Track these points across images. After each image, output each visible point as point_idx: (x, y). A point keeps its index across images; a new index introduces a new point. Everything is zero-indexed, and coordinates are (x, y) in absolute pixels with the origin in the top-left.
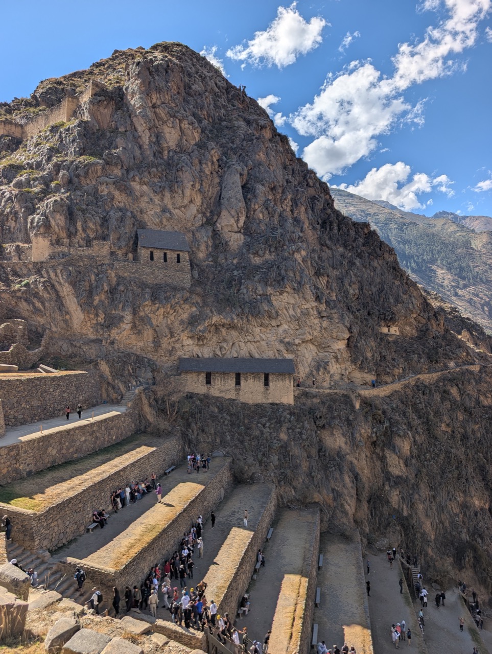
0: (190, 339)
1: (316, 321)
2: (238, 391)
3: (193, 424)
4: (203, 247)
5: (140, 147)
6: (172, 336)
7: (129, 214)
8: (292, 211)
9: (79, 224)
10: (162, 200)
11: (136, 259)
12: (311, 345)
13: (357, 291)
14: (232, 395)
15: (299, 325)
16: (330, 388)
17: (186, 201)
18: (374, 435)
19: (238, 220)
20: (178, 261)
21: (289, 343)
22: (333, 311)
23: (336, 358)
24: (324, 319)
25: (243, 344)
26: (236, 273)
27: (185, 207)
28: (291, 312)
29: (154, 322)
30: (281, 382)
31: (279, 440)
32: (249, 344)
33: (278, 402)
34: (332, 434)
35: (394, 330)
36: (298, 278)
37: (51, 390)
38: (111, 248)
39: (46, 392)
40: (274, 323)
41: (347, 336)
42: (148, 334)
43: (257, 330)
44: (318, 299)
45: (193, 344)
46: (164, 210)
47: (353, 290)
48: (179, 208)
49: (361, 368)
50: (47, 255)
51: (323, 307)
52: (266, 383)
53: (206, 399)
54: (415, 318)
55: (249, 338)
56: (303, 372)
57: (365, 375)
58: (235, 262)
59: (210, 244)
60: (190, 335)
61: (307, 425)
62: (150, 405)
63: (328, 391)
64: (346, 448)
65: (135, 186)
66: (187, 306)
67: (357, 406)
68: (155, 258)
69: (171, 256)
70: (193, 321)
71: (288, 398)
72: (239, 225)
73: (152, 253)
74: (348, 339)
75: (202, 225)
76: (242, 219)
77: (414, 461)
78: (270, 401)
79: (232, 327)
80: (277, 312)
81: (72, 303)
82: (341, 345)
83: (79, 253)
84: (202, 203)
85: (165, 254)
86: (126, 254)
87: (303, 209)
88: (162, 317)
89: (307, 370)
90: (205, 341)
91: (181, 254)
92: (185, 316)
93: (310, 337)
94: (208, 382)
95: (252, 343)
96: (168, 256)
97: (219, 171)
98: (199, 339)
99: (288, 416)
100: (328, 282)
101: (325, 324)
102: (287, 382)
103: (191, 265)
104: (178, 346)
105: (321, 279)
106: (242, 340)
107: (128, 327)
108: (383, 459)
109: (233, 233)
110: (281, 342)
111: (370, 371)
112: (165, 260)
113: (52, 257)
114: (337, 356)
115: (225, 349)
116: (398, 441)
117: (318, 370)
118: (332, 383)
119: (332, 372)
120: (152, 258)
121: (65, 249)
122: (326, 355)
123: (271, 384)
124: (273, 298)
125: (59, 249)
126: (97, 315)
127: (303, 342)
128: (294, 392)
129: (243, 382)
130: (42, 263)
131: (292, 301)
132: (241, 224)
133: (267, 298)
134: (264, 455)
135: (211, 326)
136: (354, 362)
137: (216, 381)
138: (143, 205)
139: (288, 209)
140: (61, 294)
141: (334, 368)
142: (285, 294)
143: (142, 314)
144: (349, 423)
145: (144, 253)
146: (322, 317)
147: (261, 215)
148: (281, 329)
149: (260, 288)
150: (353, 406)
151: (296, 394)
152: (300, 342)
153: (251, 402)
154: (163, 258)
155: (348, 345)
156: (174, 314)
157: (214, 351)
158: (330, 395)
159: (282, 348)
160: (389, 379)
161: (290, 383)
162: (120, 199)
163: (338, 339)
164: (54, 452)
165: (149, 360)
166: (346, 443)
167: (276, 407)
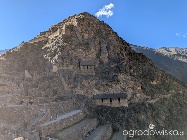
2: (111, 103)
3: (100, 114)
4: (97, 64)
6: (91, 89)
7: (77, 57)
8: (120, 52)
9: (64, 61)
11: (80, 69)
12: (131, 89)
13: (142, 72)
14: (109, 105)
15: (127, 83)
16: (138, 101)
17: (92, 52)
18: (153, 114)
19: (106, 56)
20: (91, 68)
21: (124, 89)
22: (136, 78)
23: (139, 92)
26: (107, 70)
28: (124, 79)
29: (86, 85)
30: (123, 100)
31: (125, 118)
32: (113, 90)
33: (123, 106)
34: (141, 115)
35: (154, 83)
36: (125, 70)
38: (73, 66)
40: (119, 83)
43: (115, 85)
44: (131, 75)
45: (97, 91)
46: (86, 55)
47: (140, 72)
49: (146, 94)
52: (119, 101)
53: (102, 106)
55: (113, 88)
56: (129, 97)
57: (148, 96)
58: (106, 67)
59: (99, 63)
60: (96, 88)
61: (133, 112)
62: (87, 109)
63: (138, 102)
64: (145, 119)
66: (94, 80)
67: (147, 106)
68: (85, 68)
69: (89, 67)
70: (96, 84)
71: (126, 105)
74: (141, 86)
75: (96, 58)
77: (167, 122)
78: (121, 106)
79: (107, 85)
80: (120, 80)
81: (64, 82)
82: (140, 88)
83: (65, 69)
85: (87, 67)
86: (77, 68)
87: (123, 51)
88: (88, 84)
89: (131, 96)
90: (100, 90)
91: (92, 66)
92: (94, 83)
93: (130, 86)
94: (102, 101)
98: (98, 89)
99: (127, 110)
100: (133, 70)
101: (134, 82)
104: (93, 92)
106: (111, 88)
107: (79, 87)
108: (157, 122)
109: (105, 59)
110: (122, 88)
111: (149, 95)
113: (58, 70)
115: (106, 91)
116: (161, 116)
117: (134, 96)
118: (138, 99)
119: (138, 96)
120: (84, 68)
121: (61, 68)
122: (135, 91)
123: (120, 101)
124: (118, 76)
125: (60, 68)
126: (71, 85)
127: (128, 88)
128: (128, 103)
129: (112, 101)
130: (56, 72)
133: (116, 76)
134: (121, 122)
135: (101, 85)
138: (80, 54)
139: (119, 51)
140: (61, 80)
141: (138, 95)
142: (121, 75)
143: (83, 83)
145: (82, 67)
146: (133, 80)
147: (112, 54)
148: (121, 85)
150: (146, 106)
153: (115, 107)
156: (91, 83)
157: (103, 92)
158: (138, 103)
159: (122, 90)
160: (156, 97)
161: (126, 100)
162: (74, 53)
163: (138, 86)
165: (86, 96)
166: (145, 117)
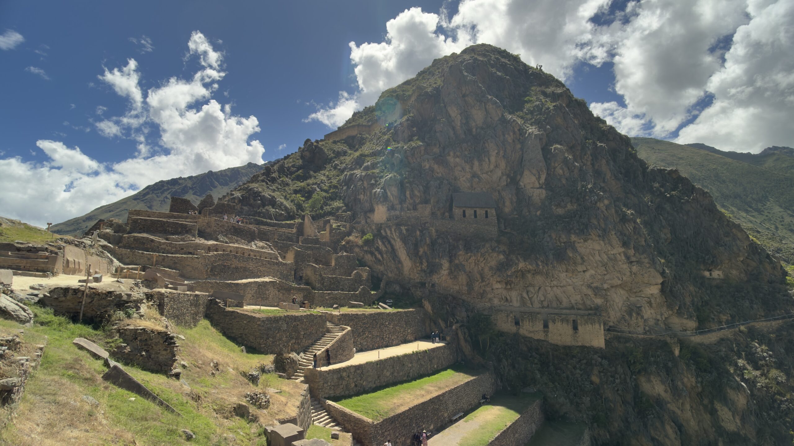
0: (498, 284)
1: (625, 266)
2: (546, 332)
4: (508, 203)
5: (454, 128)
6: (483, 281)
7: (445, 182)
9: (408, 193)
10: (472, 168)
11: (451, 217)
12: (621, 290)
13: (669, 235)
14: (540, 336)
15: (607, 271)
16: (645, 333)
17: (492, 167)
18: (699, 385)
19: (539, 178)
20: (487, 217)
21: (597, 288)
22: (642, 257)
24: (633, 264)
25: (549, 288)
26: (539, 223)
27: (491, 171)
28: (598, 258)
29: (468, 269)
30: (590, 326)
31: (592, 383)
32: (555, 288)
33: (588, 345)
34: (650, 381)
35: (717, 274)
36: (603, 226)
37: (387, 323)
38: (432, 210)
39: (383, 324)
40: (580, 268)
41: (660, 280)
42: (463, 278)
43: (563, 275)
44: (625, 244)
45: (502, 288)
46: (474, 175)
47: (665, 235)
48: (487, 173)
49: (679, 314)
50: (385, 218)
51: (631, 252)
52: (575, 328)
53: (516, 338)
54: (742, 261)
55: (555, 283)
56: (614, 316)
58: (538, 213)
59: (515, 200)
60: (499, 279)
61: (620, 370)
62: (466, 341)
65: (451, 159)
66: (495, 255)
67: (677, 352)
68: (467, 215)
69: (481, 212)
70: (501, 268)
71: (599, 342)
72: (541, 182)
73: (464, 212)
74: (662, 284)
75: (507, 185)
76: (543, 177)
77: (753, 418)
78: (580, 344)
79: (538, 272)
80: (582, 258)
81: (402, 254)
82: (655, 290)
83: (408, 215)
84: (506, 167)
85: (475, 212)
86: (444, 213)
87: (604, 161)
88: (474, 264)
89: (619, 314)
90: (513, 285)
91: (489, 210)
92: (493, 263)
93: (619, 282)
94: (517, 323)
95: (559, 288)
96: (478, 213)
97: (520, 138)
98: (506, 284)
99: (600, 359)
101: (635, 268)
102: (597, 326)
103: (498, 220)
104: (488, 289)
105: (627, 225)
106: (548, 284)
107: (446, 272)
108: (713, 412)
109: (535, 189)
110: (589, 286)
111: (690, 317)
112: (476, 216)
113: (388, 219)
114: (650, 301)
115: (532, 293)
116: (732, 394)
117: (630, 315)
118: (647, 328)
119: (646, 317)
120: (464, 215)
121: (398, 213)
122: (638, 300)
123: (579, 328)
124: (577, 245)
125: (393, 213)
126: (421, 263)
127: (612, 287)
128: (605, 335)
129: (551, 326)
130: (381, 224)
131: (597, 247)
132: (542, 180)
133: (571, 245)
134: (575, 395)
135: (518, 271)
136: (670, 307)
137: (525, 322)
138: (457, 173)
139: (589, 164)
140: (395, 248)
141: (648, 313)
142: (590, 241)
143: (457, 262)
144: (668, 371)
145: (457, 212)
146: (631, 262)
147: (561, 171)
148: (588, 274)
149: (563, 236)
150: (672, 353)
151: (607, 338)
152: (609, 287)
153: (560, 343)
154: (473, 215)
155: (662, 291)
156: (484, 262)
157: (521, 295)
158: (644, 340)
159: (590, 292)
160: (715, 327)
161: (600, 327)
162: (439, 170)
163: (649, 284)
164: (388, 374)
165: (464, 301)
166: (666, 391)
167: (585, 350)
